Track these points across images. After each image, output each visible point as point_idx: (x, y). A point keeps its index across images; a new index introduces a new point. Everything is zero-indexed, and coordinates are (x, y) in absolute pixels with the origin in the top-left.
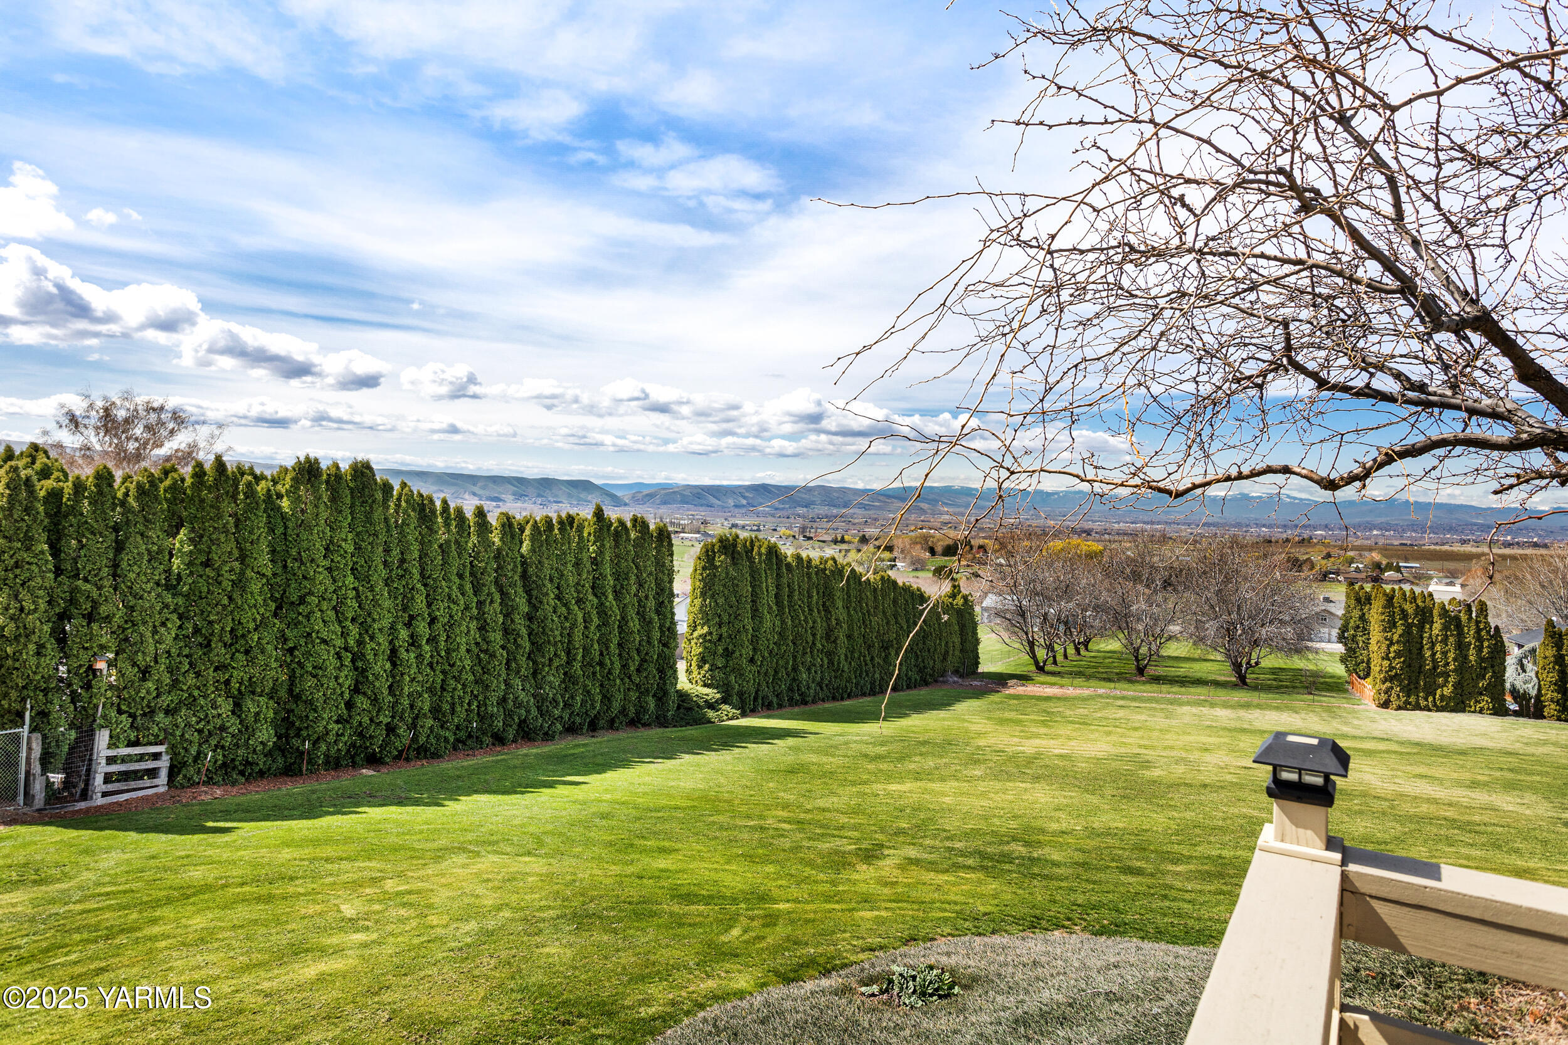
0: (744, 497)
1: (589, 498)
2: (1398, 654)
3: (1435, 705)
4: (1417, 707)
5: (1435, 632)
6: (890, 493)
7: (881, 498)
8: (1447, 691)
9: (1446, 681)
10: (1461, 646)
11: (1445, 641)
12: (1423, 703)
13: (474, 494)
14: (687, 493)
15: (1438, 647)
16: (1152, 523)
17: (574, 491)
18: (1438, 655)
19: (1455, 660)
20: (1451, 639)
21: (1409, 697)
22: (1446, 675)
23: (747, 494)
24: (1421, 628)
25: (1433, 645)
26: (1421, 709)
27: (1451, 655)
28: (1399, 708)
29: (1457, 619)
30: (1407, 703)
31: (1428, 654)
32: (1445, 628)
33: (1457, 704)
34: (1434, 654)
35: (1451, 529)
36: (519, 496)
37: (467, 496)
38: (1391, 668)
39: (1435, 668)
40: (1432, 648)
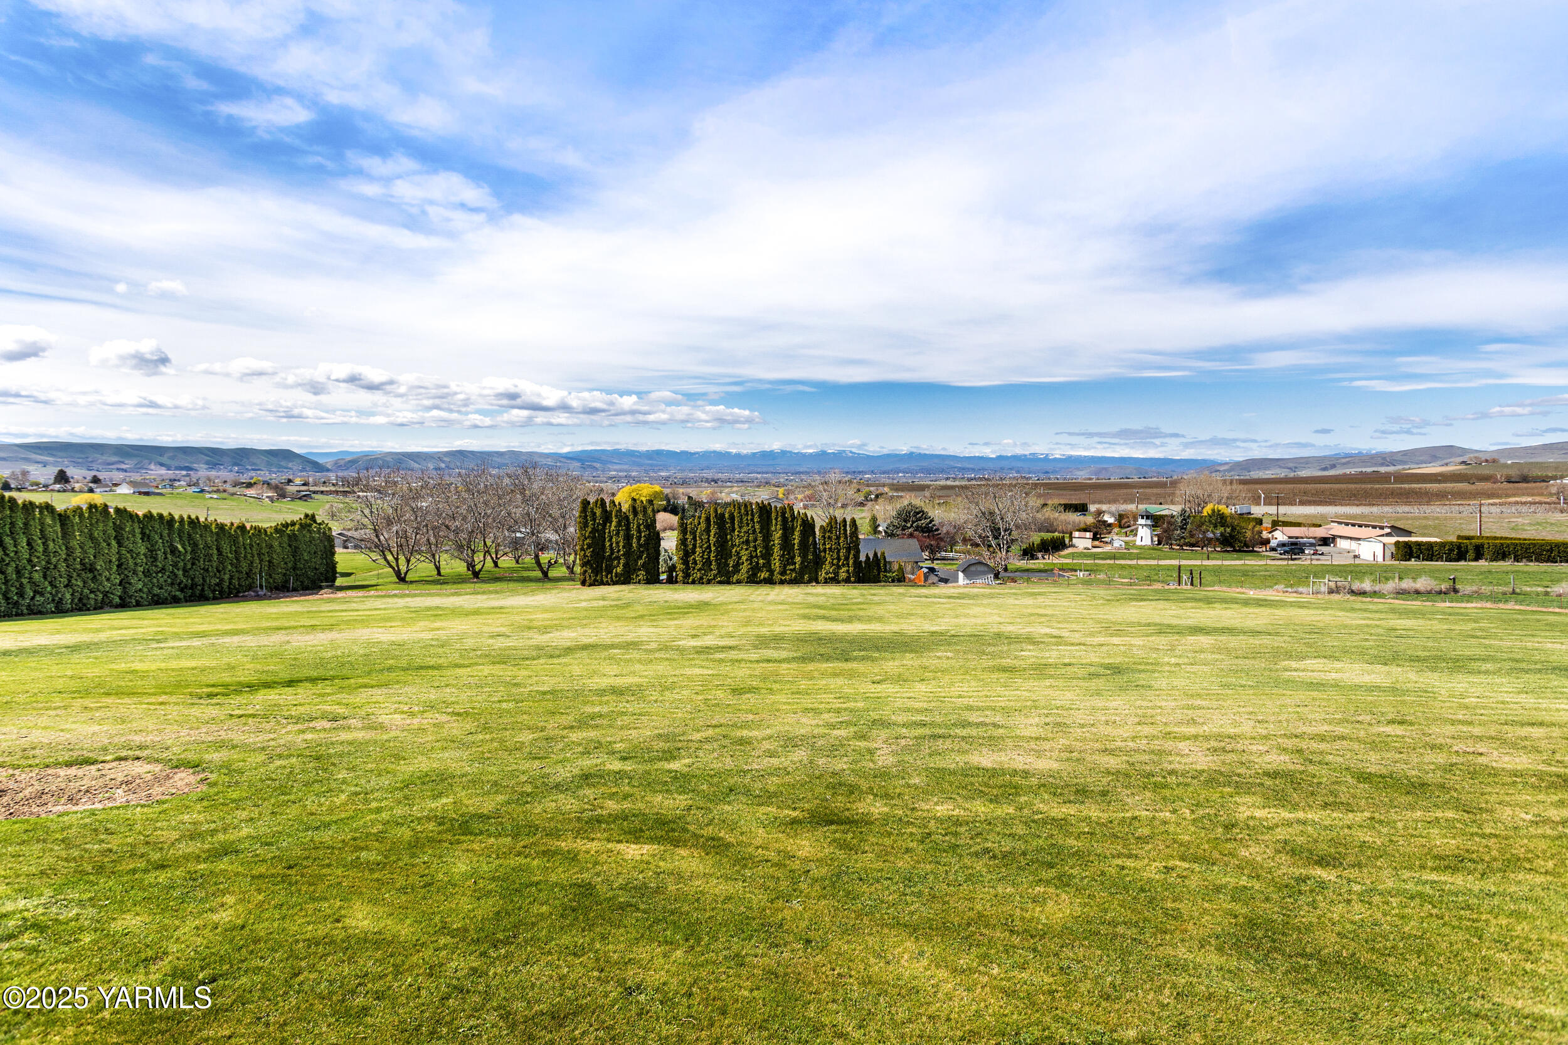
0: (443, 462)
1: (290, 465)
2: (589, 546)
3: (612, 580)
4: (602, 583)
5: (613, 528)
6: (571, 456)
7: (562, 460)
8: (619, 570)
9: (619, 563)
10: (628, 538)
11: (618, 534)
12: (605, 580)
13: (162, 465)
14: (389, 459)
15: (614, 540)
16: (763, 473)
17: (274, 460)
18: (614, 545)
19: (624, 547)
20: (622, 533)
21: (597, 576)
22: (618, 558)
23: (445, 459)
24: (604, 525)
25: (612, 538)
26: (605, 585)
27: (621, 544)
28: (590, 585)
29: (627, 518)
30: (595, 580)
31: (608, 544)
32: (619, 524)
33: (625, 579)
34: (611, 545)
35: (942, 471)
36: (213, 465)
37: (152, 467)
38: (585, 556)
39: (612, 553)
40: (610, 540)
